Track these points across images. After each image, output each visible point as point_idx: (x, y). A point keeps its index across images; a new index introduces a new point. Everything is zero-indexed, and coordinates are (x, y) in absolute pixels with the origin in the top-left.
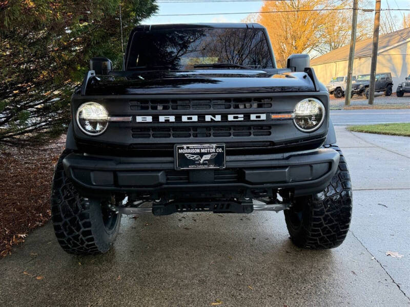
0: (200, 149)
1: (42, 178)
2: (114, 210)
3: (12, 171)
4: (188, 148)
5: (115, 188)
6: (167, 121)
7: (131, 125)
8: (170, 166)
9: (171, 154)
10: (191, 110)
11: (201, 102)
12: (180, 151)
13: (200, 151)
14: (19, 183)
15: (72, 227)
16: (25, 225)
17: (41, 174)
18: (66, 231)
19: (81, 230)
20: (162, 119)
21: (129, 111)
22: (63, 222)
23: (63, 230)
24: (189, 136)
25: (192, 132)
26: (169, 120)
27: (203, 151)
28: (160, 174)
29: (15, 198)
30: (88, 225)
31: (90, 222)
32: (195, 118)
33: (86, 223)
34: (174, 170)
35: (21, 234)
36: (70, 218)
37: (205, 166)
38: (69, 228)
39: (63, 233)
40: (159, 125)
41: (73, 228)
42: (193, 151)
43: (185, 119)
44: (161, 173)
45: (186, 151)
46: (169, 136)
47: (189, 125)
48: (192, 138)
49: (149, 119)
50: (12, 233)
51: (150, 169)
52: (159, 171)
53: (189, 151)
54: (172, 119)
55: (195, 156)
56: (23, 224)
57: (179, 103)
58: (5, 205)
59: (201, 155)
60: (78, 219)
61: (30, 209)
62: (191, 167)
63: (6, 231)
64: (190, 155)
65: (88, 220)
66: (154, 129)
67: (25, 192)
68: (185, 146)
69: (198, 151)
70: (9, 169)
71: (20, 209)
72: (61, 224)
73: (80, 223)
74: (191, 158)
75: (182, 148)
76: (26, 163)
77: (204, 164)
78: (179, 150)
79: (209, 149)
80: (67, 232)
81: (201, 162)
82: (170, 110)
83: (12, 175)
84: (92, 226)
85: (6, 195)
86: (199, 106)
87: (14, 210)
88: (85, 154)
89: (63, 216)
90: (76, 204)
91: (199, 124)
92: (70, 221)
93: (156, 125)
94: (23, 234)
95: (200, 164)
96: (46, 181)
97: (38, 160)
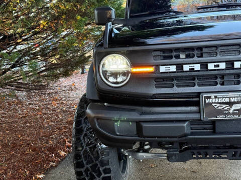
0: (229, 98)
1: (47, 118)
2: (127, 154)
3: (20, 112)
4: (216, 97)
5: (139, 138)
6: (192, 70)
7: (154, 75)
8: (196, 116)
9: (197, 104)
10: (219, 57)
11: (229, 47)
12: (208, 101)
13: (230, 99)
14: (28, 124)
15: (93, 173)
16: (41, 166)
17: (45, 114)
18: (87, 176)
19: (102, 176)
20: (186, 68)
21: (153, 61)
22: (85, 168)
23: (84, 176)
24: (216, 84)
25: (219, 80)
26: (194, 69)
27: (232, 100)
28: (185, 125)
29: (28, 138)
30: (108, 171)
31: (110, 169)
32: (223, 66)
33: (106, 169)
34: (201, 120)
35: (39, 175)
36: (91, 165)
37: (235, 116)
38: (91, 174)
39: (85, 178)
40: (183, 74)
41: (95, 174)
42: (221, 100)
43: (211, 66)
44: (187, 123)
45: (214, 100)
46: (194, 85)
47: (216, 72)
48: (219, 87)
49: (173, 68)
50: (31, 174)
51: (175, 119)
52: (184, 121)
53: (217, 100)
54: (197, 67)
55: (224, 106)
56: (39, 165)
57: (205, 50)
58: (21, 146)
59: (231, 104)
60: (99, 165)
61: (43, 149)
62: (219, 117)
63: (26, 172)
64: (218, 105)
65: (107, 167)
66: (178, 78)
67: (35, 133)
68: (213, 95)
69: (227, 100)
70: (16, 110)
71: (34, 150)
72: (83, 170)
73: (101, 169)
74: (220, 108)
75: (210, 97)
76: (30, 104)
77: (233, 114)
78: (206, 100)
79: (239, 98)
80: (89, 178)
81: (231, 111)
82: (196, 59)
83: (21, 116)
84: (112, 172)
85: (20, 136)
86: (226, 52)
87: (29, 151)
88: (106, 104)
89: (84, 162)
90: (97, 151)
91: (227, 72)
92: (91, 167)
93: (180, 74)
94: (40, 174)
95: (229, 114)
96: (51, 121)
97: (40, 101)
